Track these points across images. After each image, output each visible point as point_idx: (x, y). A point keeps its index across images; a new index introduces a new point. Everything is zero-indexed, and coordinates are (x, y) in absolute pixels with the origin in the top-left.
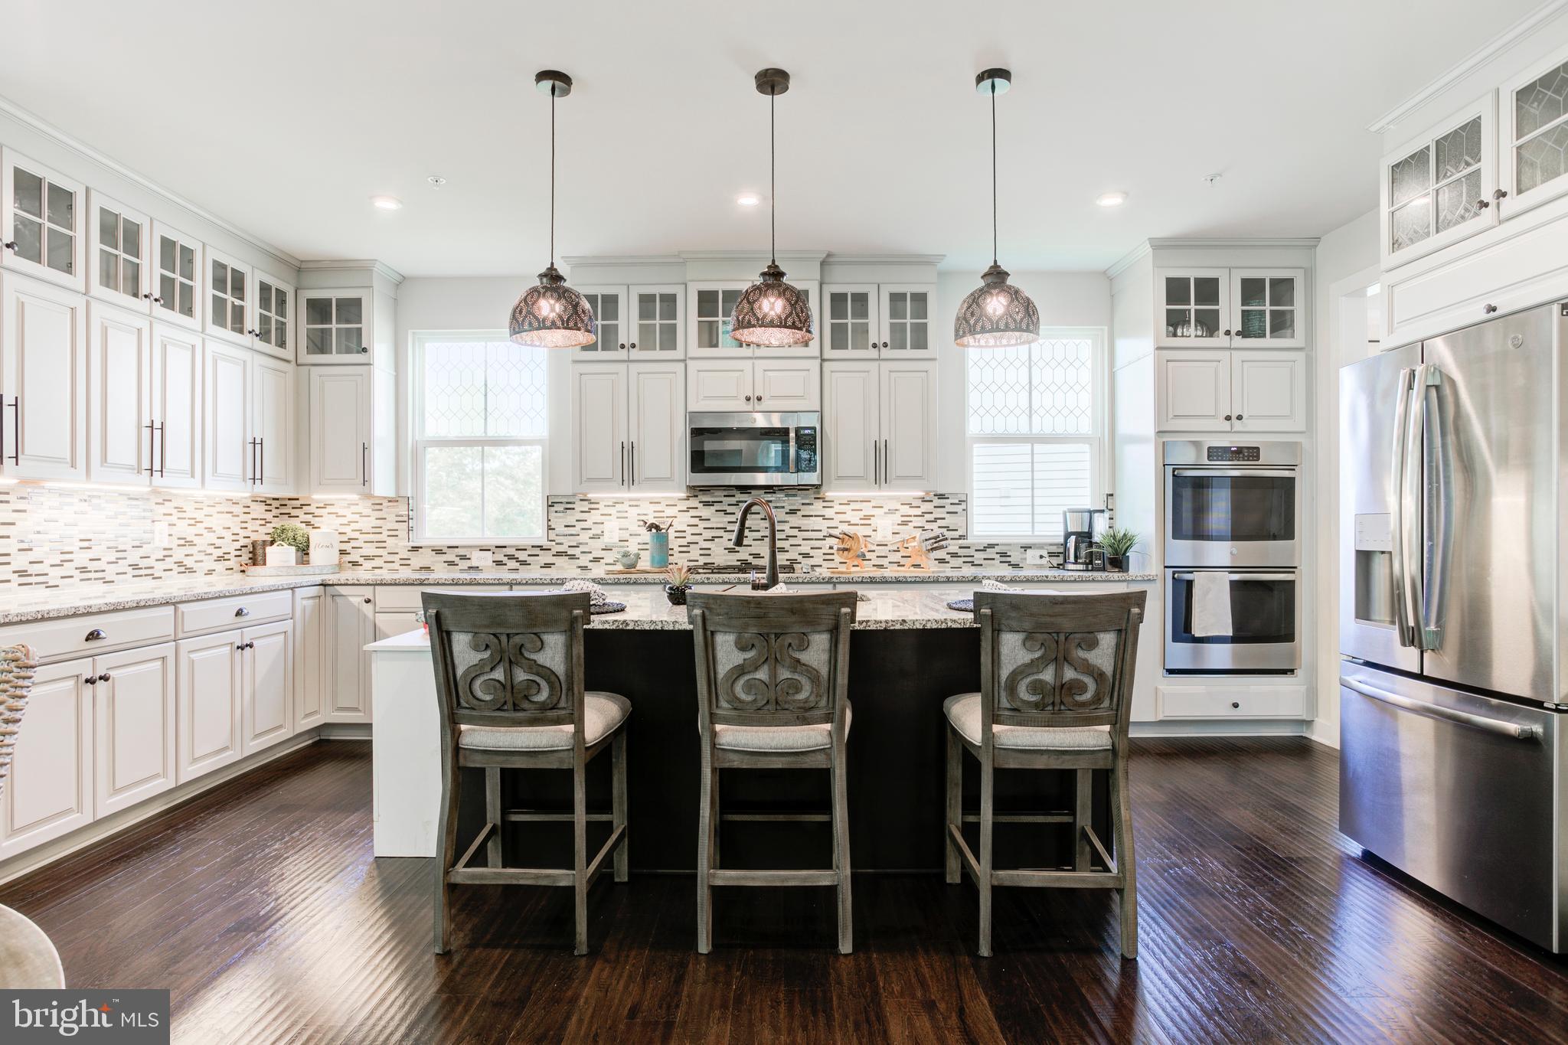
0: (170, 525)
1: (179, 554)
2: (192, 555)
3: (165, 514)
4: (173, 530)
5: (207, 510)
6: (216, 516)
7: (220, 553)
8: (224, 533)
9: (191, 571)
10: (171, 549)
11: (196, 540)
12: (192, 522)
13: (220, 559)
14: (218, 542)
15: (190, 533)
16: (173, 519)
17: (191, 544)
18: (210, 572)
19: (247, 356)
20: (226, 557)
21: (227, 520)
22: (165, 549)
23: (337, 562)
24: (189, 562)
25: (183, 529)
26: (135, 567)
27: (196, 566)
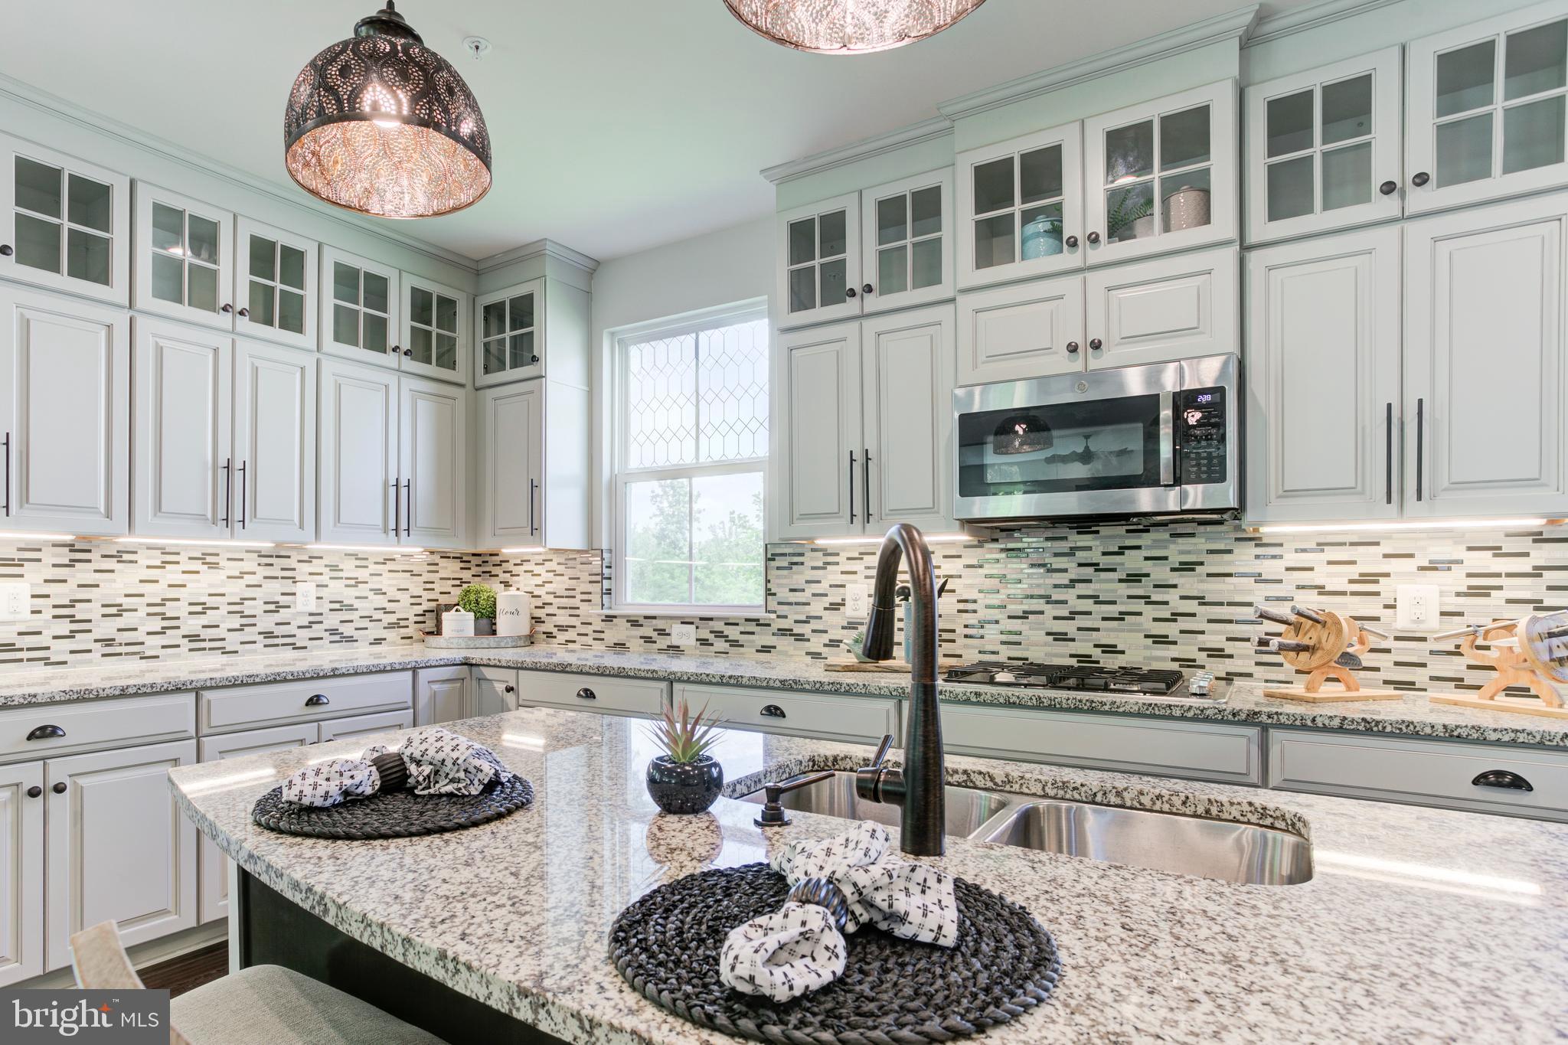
0: (318, 586)
1: (332, 621)
2: (352, 621)
3: (310, 574)
4: (323, 592)
5: (373, 568)
6: (386, 575)
7: (392, 618)
8: (399, 595)
9: (350, 640)
10: (321, 614)
11: (357, 604)
12: (352, 582)
13: (391, 626)
14: (390, 606)
15: (348, 595)
16: (324, 579)
17: (351, 608)
18: (378, 641)
19: (392, 379)
20: (402, 623)
21: (404, 580)
22: (311, 614)
23: (527, 632)
24: (347, 630)
25: (337, 589)
26: (268, 635)
27: (357, 634)
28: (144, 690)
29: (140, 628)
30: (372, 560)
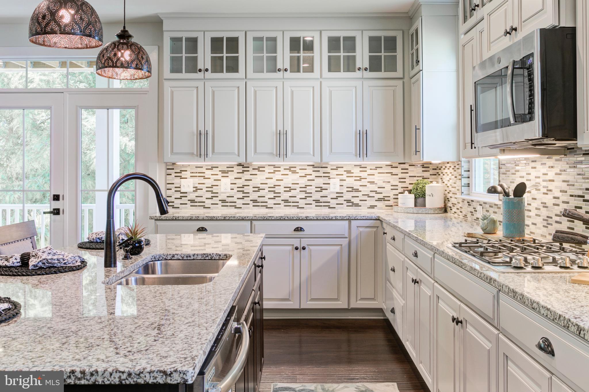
0: (340, 180)
1: (348, 196)
2: (358, 197)
3: (337, 175)
4: (343, 183)
5: (369, 172)
6: (377, 175)
7: (381, 196)
8: (384, 185)
9: (357, 205)
10: (342, 193)
11: (361, 189)
12: (358, 178)
13: (379, 200)
14: (379, 190)
15: (356, 185)
16: (344, 177)
17: (357, 190)
18: (372, 207)
19: (358, 83)
20: (386, 199)
21: (388, 177)
22: (337, 193)
23: (442, 205)
24: (356, 201)
25: (350, 182)
26: (317, 201)
27: (360, 203)
28: (231, 218)
29: (266, 196)
30: (369, 168)
